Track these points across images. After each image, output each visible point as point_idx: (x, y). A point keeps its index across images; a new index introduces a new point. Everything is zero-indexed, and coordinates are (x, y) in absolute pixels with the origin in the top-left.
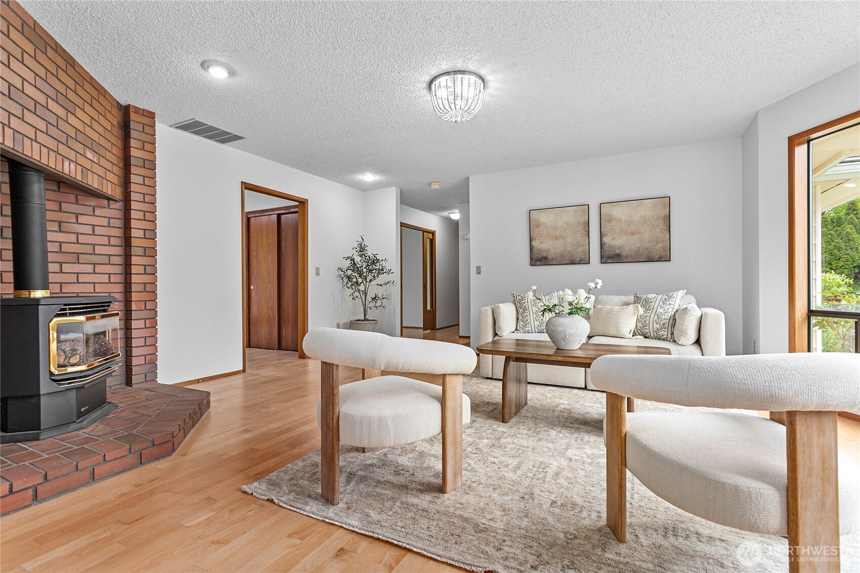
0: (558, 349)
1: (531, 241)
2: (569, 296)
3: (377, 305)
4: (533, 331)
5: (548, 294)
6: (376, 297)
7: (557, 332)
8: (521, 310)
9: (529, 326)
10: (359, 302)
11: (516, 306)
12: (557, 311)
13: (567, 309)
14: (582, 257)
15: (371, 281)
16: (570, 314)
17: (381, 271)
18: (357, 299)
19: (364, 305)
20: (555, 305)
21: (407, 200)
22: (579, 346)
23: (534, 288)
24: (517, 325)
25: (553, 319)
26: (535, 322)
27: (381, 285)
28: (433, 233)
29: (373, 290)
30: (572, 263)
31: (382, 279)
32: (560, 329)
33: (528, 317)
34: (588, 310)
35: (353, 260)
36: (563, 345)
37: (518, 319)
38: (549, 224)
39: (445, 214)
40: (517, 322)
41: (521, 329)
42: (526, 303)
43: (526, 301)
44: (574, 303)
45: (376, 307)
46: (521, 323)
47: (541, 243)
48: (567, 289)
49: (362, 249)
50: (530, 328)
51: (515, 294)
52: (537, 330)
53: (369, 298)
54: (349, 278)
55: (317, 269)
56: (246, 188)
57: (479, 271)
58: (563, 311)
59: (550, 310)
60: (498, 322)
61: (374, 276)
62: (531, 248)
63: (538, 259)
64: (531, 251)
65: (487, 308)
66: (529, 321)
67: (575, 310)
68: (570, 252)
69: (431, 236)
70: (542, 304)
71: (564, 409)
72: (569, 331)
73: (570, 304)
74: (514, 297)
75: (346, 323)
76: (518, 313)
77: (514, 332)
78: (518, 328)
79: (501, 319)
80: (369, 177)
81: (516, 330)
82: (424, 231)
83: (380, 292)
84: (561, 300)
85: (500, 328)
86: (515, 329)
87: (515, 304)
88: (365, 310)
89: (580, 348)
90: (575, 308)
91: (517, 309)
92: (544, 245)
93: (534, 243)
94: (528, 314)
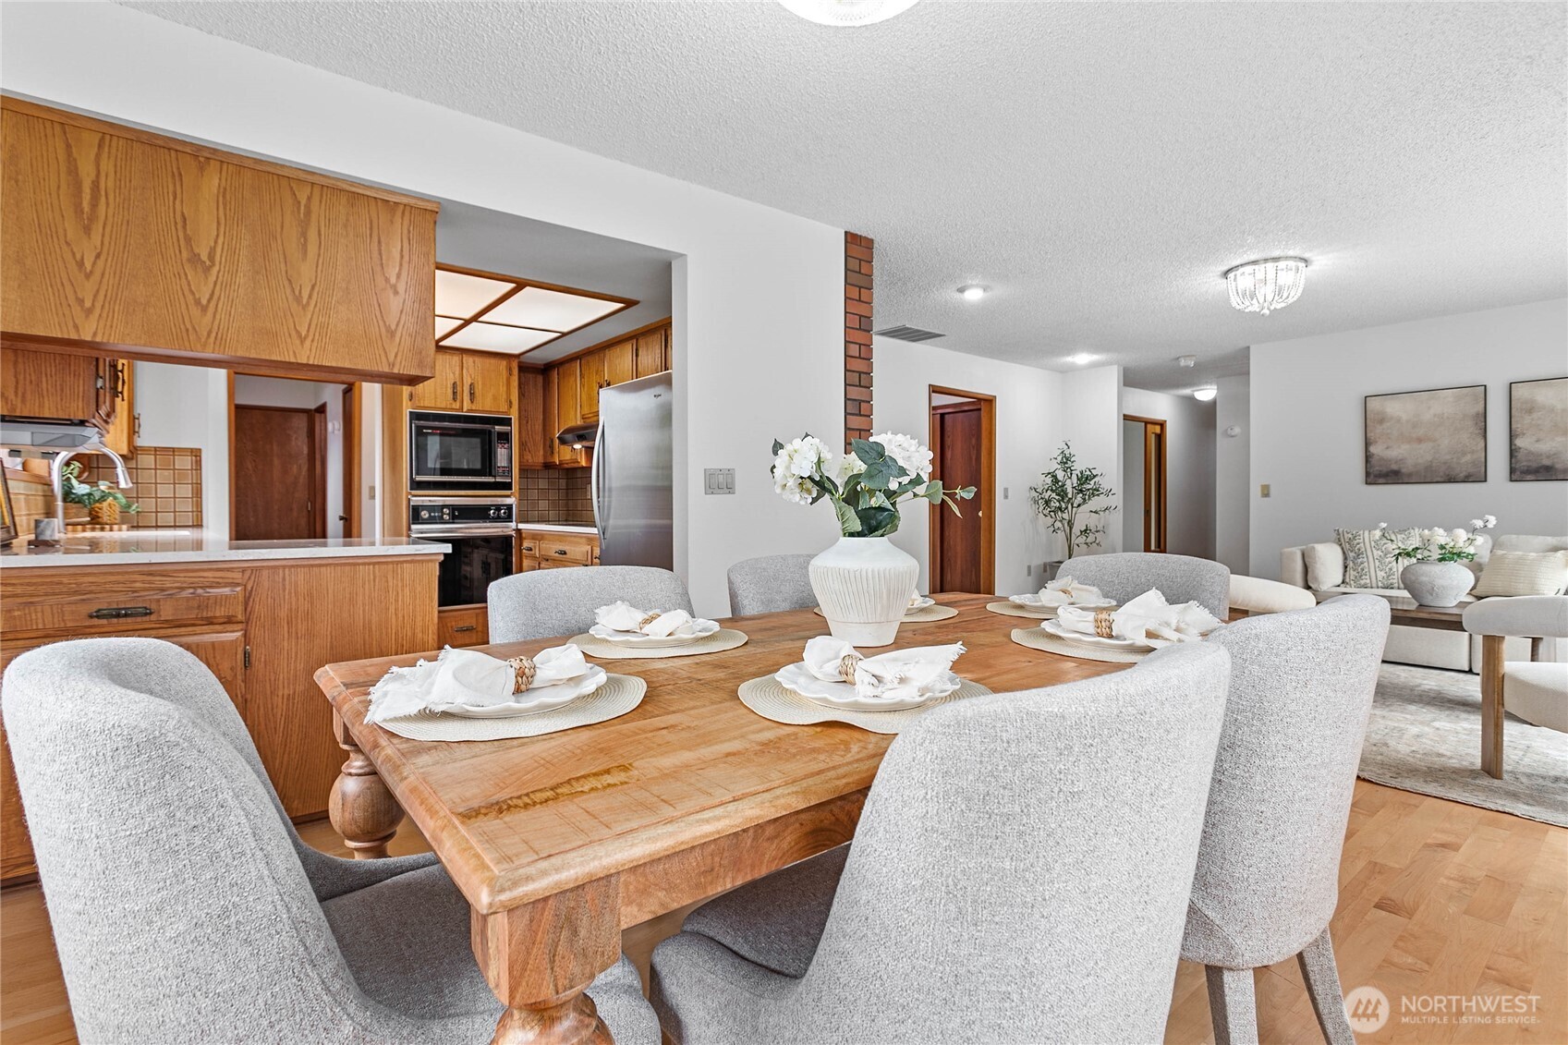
0: (1420, 605)
1: (1367, 444)
2: (1440, 536)
3: (1089, 540)
4: (1374, 585)
5: (1401, 532)
6: (1086, 531)
7: (1420, 583)
8: (1352, 555)
9: (1368, 577)
10: (1061, 536)
11: (1342, 549)
12: (1420, 557)
13: (1436, 554)
14: (1472, 470)
15: (1079, 505)
16: (1440, 560)
17: (1095, 492)
18: (1059, 532)
19: (1069, 539)
20: (1417, 549)
21: (1132, 379)
22: (1455, 603)
23: (1384, 525)
24: (1344, 575)
25: (1413, 567)
26: (1378, 572)
27: (1096, 512)
28: (1162, 425)
29: (1083, 518)
30: (1451, 479)
31: (1095, 503)
32: (1424, 579)
33: (1366, 564)
34: (1472, 555)
35: (1055, 477)
36: (1429, 600)
37: (1346, 567)
38: (1404, 417)
39: (1187, 391)
40: (1345, 571)
41: (1352, 582)
42: (1362, 545)
43: (1361, 541)
44: (1447, 547)
45: (1086, 544)
46: (1352, 573)
47: (1387, 448)
48: (1436, 528)
49: (1066, 461)
50: (1368, 581)
51: (1341, 530)
52: (1380, 584)
53: (1076, 530)
54: (1047, 502)
55: (1006, 490)
56: (933, 392)
57: (1266, 492)
58: (1429, 556)
59: (1408, 555)
60: (1313, 572)
61: (1084, 499)
62: (1368, 458)
63: (1380, 473)
64: (1367, 461)
65: (1294, 549)
66: (1366, 570)
67: (1449, 555)
68: (1445, 463)
69: (1158, 429)
70: (1394, 547)
71: (1430, 689)
72: (1439, 582)
73: (1442, 547)
74: (1339, 534)
75: (1039, 565)
76: (1345, 558)
77: (1339, 586)
78: (1347, 580)
79: (1318, 566)
80: (1082, 359)
81: (1343, 582)
82: (1147, 422)
83: (1093, 521)
84: (1426, 543)
85: (1316, 579)
86: (1341, 581)
87: (1341, 545)
88: (1069, 547)
89: (1456, 606)
90: (1450, 553)
91: (1344, 553)
92: (1391, 451)
93: (1372, 449)
94: (1365, 559)
